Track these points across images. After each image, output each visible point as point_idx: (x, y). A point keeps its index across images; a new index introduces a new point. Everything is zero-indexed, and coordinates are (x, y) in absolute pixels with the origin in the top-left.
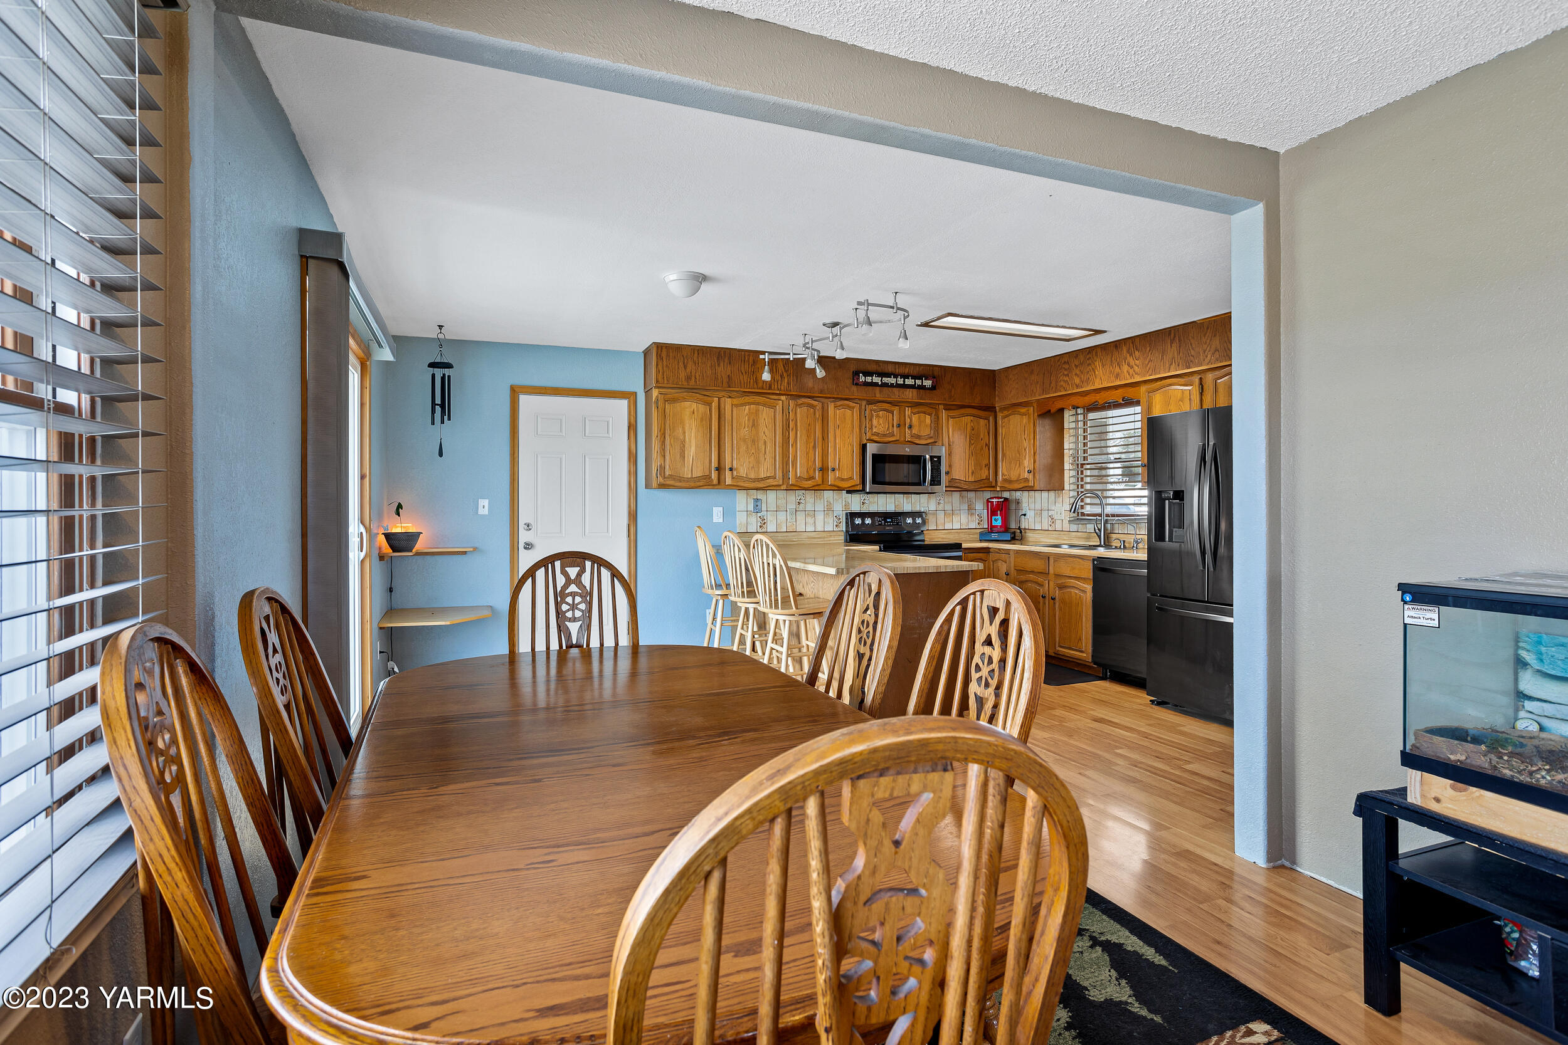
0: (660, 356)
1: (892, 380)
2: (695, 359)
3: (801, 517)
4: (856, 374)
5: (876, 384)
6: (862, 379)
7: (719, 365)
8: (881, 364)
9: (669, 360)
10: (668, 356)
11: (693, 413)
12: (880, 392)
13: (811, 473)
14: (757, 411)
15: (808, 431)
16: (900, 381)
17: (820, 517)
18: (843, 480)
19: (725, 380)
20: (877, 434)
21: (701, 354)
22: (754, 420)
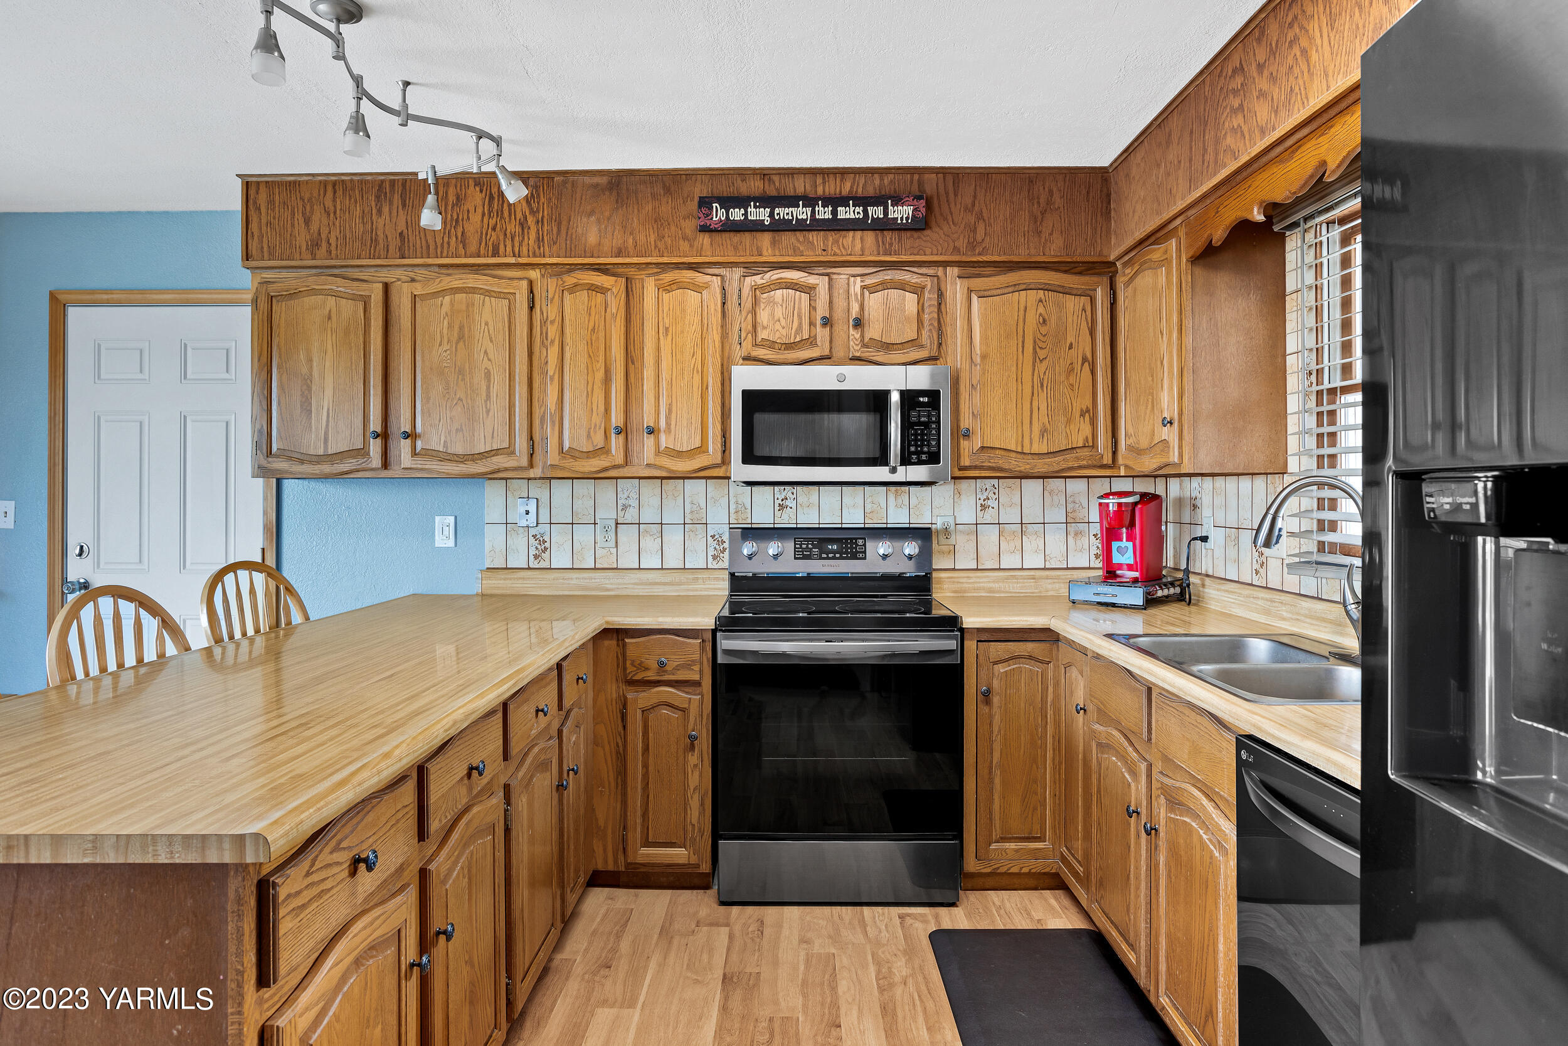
0: (255, 203)
1: (802, 213)
2: (329, 203)
3: (627, 536)
4: (705, 203)
5: (757, 227)
6: (718, 214)
7: (380, 212)
8: (776, 178)
9: (273, 210)
10: (271, 202)
11: (329, 318)
12: (774, 243)
13: (599, 440)
14: (470, 305)
15: (590, 343)
16: (824, 213)
17: (673, 538)
18: (679, 454)
19: (394, 243)
20: (771, 345)
21: (340, 193)
22: (461, 328)
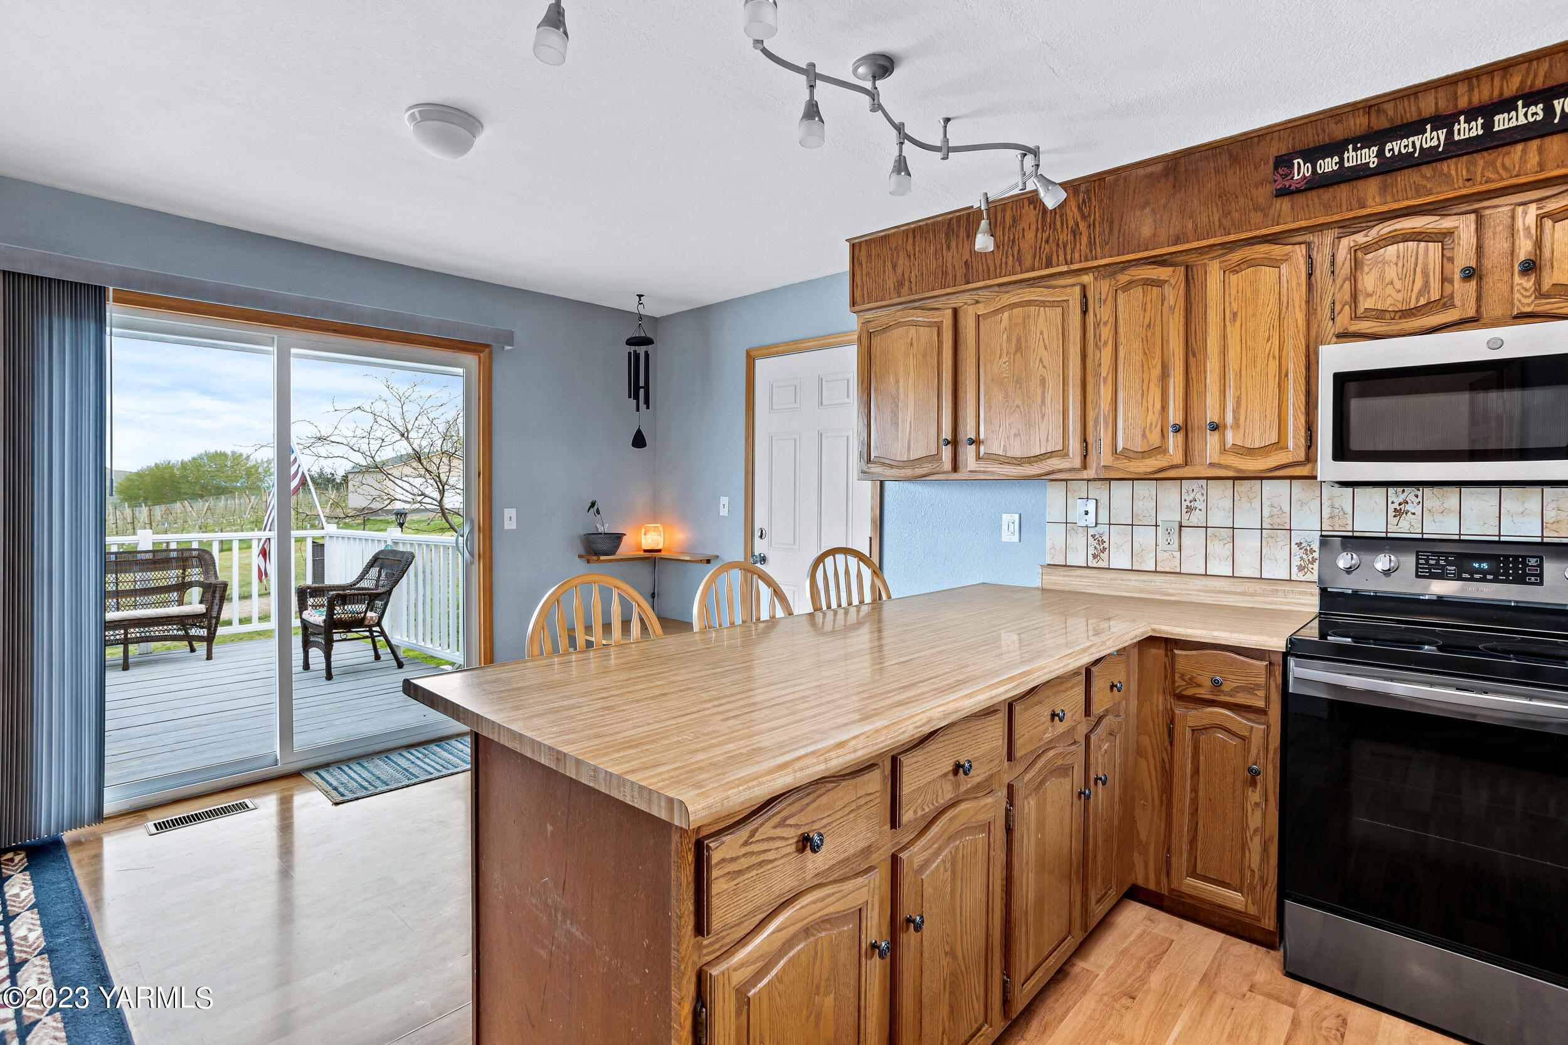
0: (858, 259)
1: (1433, 139)
2: (910, 248)
3: (1192, 539)
4: (1283, 162)
5: (1362, 173)
6: (1302, 170)
7: (949, 248)
8: (1389, 107)
10: (869, 256)
11: (912, 345)
12: (1383, 189)
13: (1154, 438)
14: (1026, 318)
15: (1145, 340)
16: (1467, 130)
17: (1249, 544)
18: (1250, 452)
19: (961, 272)
20: (1379, 314)
21: (918, 237)
22: (1019, 340)
